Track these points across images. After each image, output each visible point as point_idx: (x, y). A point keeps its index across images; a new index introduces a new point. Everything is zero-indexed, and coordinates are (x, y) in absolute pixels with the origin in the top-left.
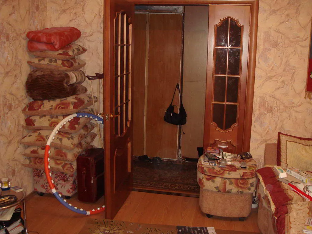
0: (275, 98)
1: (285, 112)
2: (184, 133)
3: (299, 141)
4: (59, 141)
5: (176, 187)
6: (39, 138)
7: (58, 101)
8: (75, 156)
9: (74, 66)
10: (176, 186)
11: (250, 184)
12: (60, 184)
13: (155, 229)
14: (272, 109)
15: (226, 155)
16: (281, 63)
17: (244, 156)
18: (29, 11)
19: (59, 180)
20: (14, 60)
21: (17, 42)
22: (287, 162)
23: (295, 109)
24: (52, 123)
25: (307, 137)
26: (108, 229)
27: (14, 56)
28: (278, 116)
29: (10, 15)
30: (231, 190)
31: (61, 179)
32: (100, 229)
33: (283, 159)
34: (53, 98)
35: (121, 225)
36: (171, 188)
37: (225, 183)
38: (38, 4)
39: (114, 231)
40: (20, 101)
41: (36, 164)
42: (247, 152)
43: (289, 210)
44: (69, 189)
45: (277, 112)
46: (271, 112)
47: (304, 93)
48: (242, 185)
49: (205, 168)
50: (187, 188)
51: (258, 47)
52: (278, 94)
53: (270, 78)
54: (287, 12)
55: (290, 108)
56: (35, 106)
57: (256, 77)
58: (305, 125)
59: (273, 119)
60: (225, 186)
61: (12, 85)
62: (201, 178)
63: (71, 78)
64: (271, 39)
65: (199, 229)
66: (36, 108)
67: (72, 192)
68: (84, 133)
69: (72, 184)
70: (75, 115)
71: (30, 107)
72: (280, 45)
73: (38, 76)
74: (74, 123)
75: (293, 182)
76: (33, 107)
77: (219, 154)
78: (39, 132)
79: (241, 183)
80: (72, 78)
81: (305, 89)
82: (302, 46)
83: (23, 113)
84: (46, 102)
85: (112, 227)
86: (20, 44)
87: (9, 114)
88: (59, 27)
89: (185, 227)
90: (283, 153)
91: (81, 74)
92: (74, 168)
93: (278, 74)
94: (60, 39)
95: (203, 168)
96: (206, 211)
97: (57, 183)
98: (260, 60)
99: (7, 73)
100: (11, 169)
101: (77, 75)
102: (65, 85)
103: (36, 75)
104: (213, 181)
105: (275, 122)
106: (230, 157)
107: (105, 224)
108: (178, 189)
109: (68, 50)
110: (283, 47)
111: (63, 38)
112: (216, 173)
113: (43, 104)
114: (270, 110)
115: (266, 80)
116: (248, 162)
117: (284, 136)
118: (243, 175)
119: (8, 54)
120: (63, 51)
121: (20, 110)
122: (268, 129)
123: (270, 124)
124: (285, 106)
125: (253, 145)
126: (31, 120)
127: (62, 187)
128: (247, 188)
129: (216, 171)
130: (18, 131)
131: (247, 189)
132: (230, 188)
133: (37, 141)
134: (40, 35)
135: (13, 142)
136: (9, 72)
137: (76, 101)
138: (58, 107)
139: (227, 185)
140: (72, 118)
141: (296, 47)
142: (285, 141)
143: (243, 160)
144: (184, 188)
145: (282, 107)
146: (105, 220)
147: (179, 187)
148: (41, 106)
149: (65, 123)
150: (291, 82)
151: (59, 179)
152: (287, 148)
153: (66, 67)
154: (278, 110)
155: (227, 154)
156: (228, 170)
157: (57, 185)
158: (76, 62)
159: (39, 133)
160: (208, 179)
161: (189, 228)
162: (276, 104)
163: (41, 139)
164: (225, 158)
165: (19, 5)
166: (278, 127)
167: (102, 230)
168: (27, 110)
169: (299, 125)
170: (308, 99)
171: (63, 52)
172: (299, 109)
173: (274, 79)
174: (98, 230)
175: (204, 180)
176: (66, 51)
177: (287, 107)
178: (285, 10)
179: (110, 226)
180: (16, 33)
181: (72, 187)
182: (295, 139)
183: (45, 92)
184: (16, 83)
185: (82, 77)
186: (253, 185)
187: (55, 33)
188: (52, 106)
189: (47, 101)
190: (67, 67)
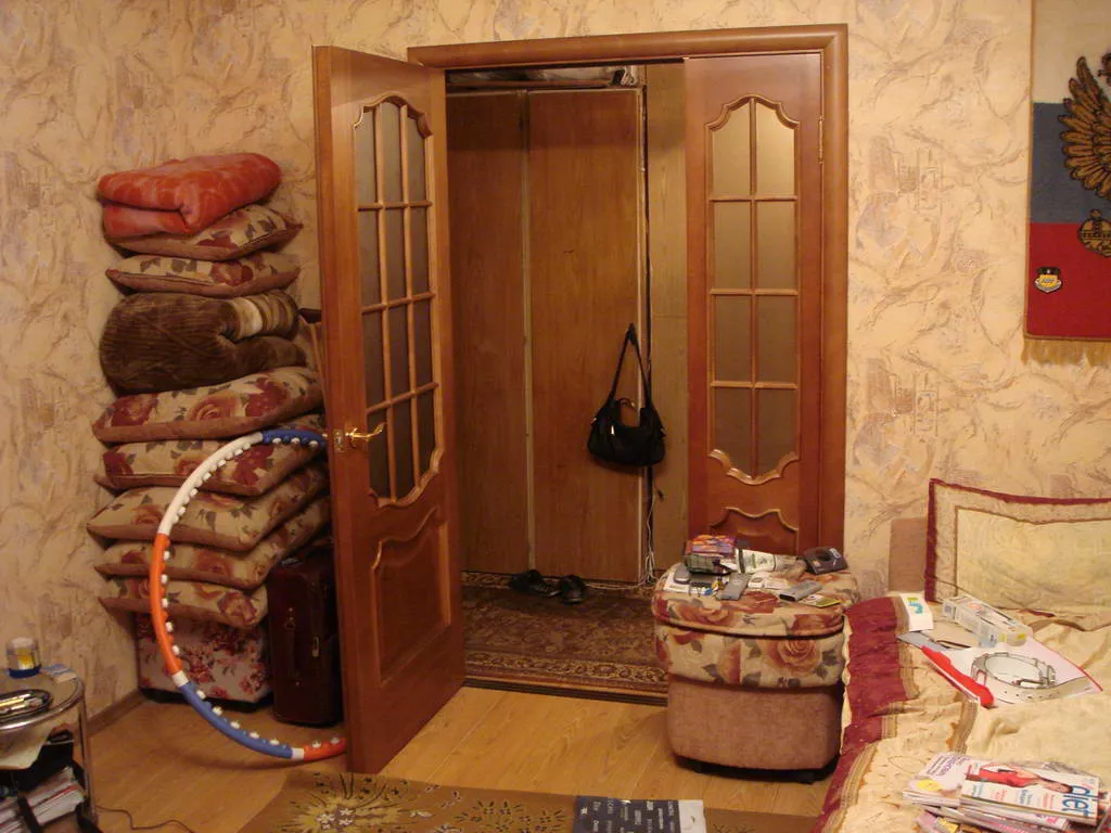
0: (921, 363)
1: (958, 408)
2: (661, 495)
3: (1001, 506)
4: (205, 520)
5: (613, 675)
6: (142, 512)
7: (202, 393)
8: (259, 569)
9: (254, 278)
10: (613, 669)
11: (821, 655)
12: (219, 662)
13: (506, 804)
14: (911, 400)
15: (754, 560)
16: (934, 243)
17: (816, 563)
18: (109, 109)
19: (216, 650)
20: (58, 267)
21: (70, 210)
22: (955, 579)
23: (993, 397)
24: (184, 464)
25: (1038, 495)
26: (352, 802)
27: (60, 254)
28: (934, 425)
29: (41, 125)
30: (759, 674)
31: (222, 647)
32: (325, 805)
33: (943, 571)
34: (188, 386)
35: (396, 793)
36: (597, 676)
37: (736, 653)
38: (139, 84)
39: (370, 809)
40: (82, 398)
41: (140, 597)
42: (833, 550)
43: (885, 730)
44: (248, 678)
45: (931, 409)
46: (908, 411)
47: (1018, 342)
48: (792, 660)
49: (669, 604)
50: (650, 677)
51: (854, 191)
52: (929, 348)
53: (900, 294)
54: (944, 70)
55: (976, 395)
56: (130, 411)
57: (850, 294)
58: (1027, 453)
59: (918, 433)
60: (737, 661)
61: (55, 345)
62: (661, 638)
63: (241, 316)
64: (896, 164)
65: (650, 807)
66: (134, 418)
67: (257, 689)
68: (292, 496)
69: (256, 663)
70: (259, 437)
71: (118, 415)
72: (926, 180)
73: (138, 314)
74: (251, 462)
75: (950, 643)
76: (126, 413)
77: (731, 556)
78: (143, 494)
79: (789, 653)
80: (247, 320)
81: (1022, 326)
82: (1002, 181)
83: (95, 433)
84: (165, 398)
85: (366, 796)
86: (78, 216)
87: (45, 438)
88: (213, 154)
89: (603, 800)
90: (945, 550)
91: (281, 305)
92: (256, 610)
93: (926, 281)
94: (202, 197)
95: (666, 602)
96: (682, 747)
97: (211, 658)
98: (861, 234)
99: (35, 310)
100: (56, 615)
101: (266, 309)
102: (222, 340)
103: (132, 313)
104: (698, 648)
105: (924, 445)
106: (770, 566)
107: (346, 788)
108: (621, 679)
109: (229, 229)
110: (939, 186)
111: (213, 190)
112: (706, 620)
113: (155, 404)
114: (906, 403)
115: (888, 300)
116: (828, 581)
117: (949, 490)
118: (797, 625)
119: (39, 249)
120: (214, 232)
121: (84, 424)
122: (902, 469)
123: (907, 453)
124: (955, 388)
125: (853, 526)
126: (122, 455)
127: (224, 672)
128: (812, 669)
129: (705, 612)
130: (79, 491)
131: (814, 672)
132: (755, 670)
133: (137, 522)
134: (139, 184)
135: (62, 525)
136: (41, 305)
137: (258, 391)
138: (200, 413)
139: (742, 659)
140: (247, 447)
141: (981, 186)
142: (952, 508)
143: (813, 576)
144: (641, 678)
145: (945, 392)
146: (347, 777)
147: (626, 673)
148: (148, 411)
149: (222, 463)
150: (974, 306)
151: (216, 646)
152: (956, 532)
153: (224, 284)
154: (932, 404)
155: (759, 555)
156: (745, 607)
157: (211, 664)
158: (264, 266)
159: (147, 497)
160: (680, 641)
161: (618, 804)
162: (926, 384)
163: (151, 518)
164: (749, 569)
165: (71, 92)
166: (937, 460)
167: (332, 807)
168: (108, 424)
169: (1008, 452)
170: (1034, 364)
171: (213, 236)
172: (1005, 397)
173: (914, 296)
174: (321, 806)
175: (670, 644)
176: (222, 232)
177: (962, 391)
178: (937, 63)
179: (362, 794)
180: (65, 183)
181: (255, 671)
182: (988, 502)
183: (159, 365)
184: (67, 340)
185: (286, 314)
186: (835, 658)
187: (190, 176)
188: (184, 409)
189: (170, 393)
190: (227, 282)
